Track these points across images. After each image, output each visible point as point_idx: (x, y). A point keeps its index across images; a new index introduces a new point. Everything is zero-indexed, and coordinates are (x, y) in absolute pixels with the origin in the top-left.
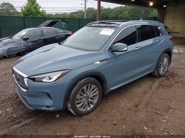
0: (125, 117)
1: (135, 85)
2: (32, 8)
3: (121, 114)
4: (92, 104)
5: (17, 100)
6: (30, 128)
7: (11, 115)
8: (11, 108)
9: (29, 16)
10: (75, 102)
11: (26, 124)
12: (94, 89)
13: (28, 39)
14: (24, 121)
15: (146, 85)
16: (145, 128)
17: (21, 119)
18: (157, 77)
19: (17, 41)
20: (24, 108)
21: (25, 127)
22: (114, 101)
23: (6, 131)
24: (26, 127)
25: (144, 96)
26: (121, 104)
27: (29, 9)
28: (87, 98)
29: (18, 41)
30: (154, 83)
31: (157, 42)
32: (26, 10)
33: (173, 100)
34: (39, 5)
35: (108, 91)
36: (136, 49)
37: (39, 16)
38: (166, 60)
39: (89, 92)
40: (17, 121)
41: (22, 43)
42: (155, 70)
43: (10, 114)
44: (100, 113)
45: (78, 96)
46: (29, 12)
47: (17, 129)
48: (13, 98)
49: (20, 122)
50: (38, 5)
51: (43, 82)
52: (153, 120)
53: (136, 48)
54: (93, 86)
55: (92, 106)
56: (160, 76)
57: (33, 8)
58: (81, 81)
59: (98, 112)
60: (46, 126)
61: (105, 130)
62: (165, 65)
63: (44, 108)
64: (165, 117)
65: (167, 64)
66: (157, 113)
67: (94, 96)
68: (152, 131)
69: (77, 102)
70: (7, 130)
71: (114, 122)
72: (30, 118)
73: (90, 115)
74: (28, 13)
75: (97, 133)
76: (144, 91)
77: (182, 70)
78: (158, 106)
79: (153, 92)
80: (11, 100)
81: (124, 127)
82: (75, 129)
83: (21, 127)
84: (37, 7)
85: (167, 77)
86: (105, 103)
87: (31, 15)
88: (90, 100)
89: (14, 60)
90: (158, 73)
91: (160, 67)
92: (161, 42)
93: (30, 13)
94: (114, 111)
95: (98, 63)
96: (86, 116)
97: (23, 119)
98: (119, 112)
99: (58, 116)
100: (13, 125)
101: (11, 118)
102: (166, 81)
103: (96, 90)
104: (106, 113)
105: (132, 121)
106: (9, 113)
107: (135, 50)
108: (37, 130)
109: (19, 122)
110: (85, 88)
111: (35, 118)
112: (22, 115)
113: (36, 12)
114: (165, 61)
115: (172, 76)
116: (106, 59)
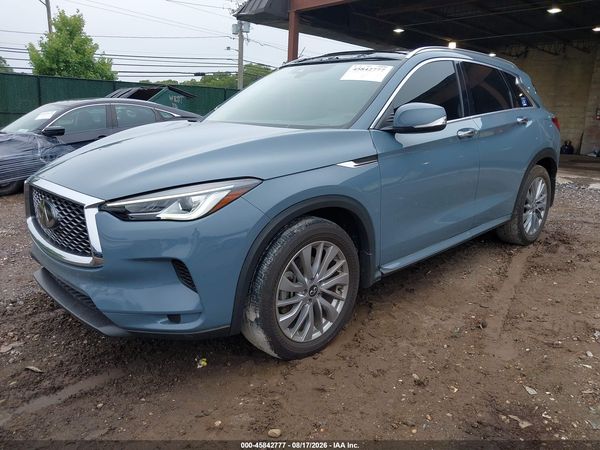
0: (447, 361)
1: (450, 267)
2: (70, 50)
3: (430, 352)
4: (328, 320)
5: (37, 320)
6: (100, 405)
7: (19, 366)
8: (16, 344)
9: (57, 75)
10: (272, 302)
11: (84, 395)
12: (332, 264)
13: (61, 132)
14: (73, 384)
15: (486, 267)
16: (532, 391)
17: (60, 379)
18: (517, 245)
19: (21, 138)
20: (69, 343)
21: (80, 403)
22: (396, 314)
23: (4, 421)
24: (86, 404)
25: (491, 297)
26: (422, 322)
27: (58, 52)
28: (313, 291)
29: (25, 139)
30: (509, 262)
31: (518, 123)
32: (47, 57)
33: (592, 305)
34: (91, 40)
35: (378, 274)
36: (461, 134)
37: (91, 75)
38: (540, 187)
39: (318, 272)
40: (46, 383)
41: (39, 146)
42: (513, 217)
43: (14, 362)
44: (356, 351)
45: (284, 283)
46: (58, 62)
47: (50, 410)
48: (19, 311)
49: (60, 388)
50: (88, 40)
51: (159, 219)
52: (546, 367)
53: (462, 130)
54: (333, 250)
55: (327, 326)
56: (525, 242)
57: (73, 48)
58: (296, 227)
59: (348, 347)
60: (164, 397)
61: (391, 401)
62: (539, 206)
63: (161, 325)
64: (584, 356)
65: (545, 203)
66: (552, 345)
67: (333, 288)
68: (556, 398)
69: (279, 304)
70: (9, 417)
71: (415, 376)
72: (95, 373)
73: (319, 356)
74: (55, 66)
75: (362, 413)
76: (487, 284)
77: (586, 226)
78: (547, 325)
79: (515, 287)
80: (11, 318)
81: (456, 390)
82: (276, 404)
83: (65, 403)
84: (84, 47)
85: (546, 243)
86: (366, 320)
87: (65, 73)
88: (320, 300)
89: (9, 202)
90: (521, 229)
91: (526, 210)
92: (529, 123)
93: (62, 65)
94: (403, 344)
95: (351, 165)
96: (308, 361)
97: (67, 378)
98: (423, 345)
99: (203, 363)
100: (30, 398)
101: (22, 376)
102: (546, 255)
103: (342, 267)
104: (377, 348)
105: (479, 371)
106: (11, 360)
107: (460, 137)
108: (132, 413)
109: (55, 389)
110: (306, 251)
111: (115, 373)
112: (62, 363)
113: (80, 63)
114: (539, 192)
115: (564, 242)
116: (375, 157)
